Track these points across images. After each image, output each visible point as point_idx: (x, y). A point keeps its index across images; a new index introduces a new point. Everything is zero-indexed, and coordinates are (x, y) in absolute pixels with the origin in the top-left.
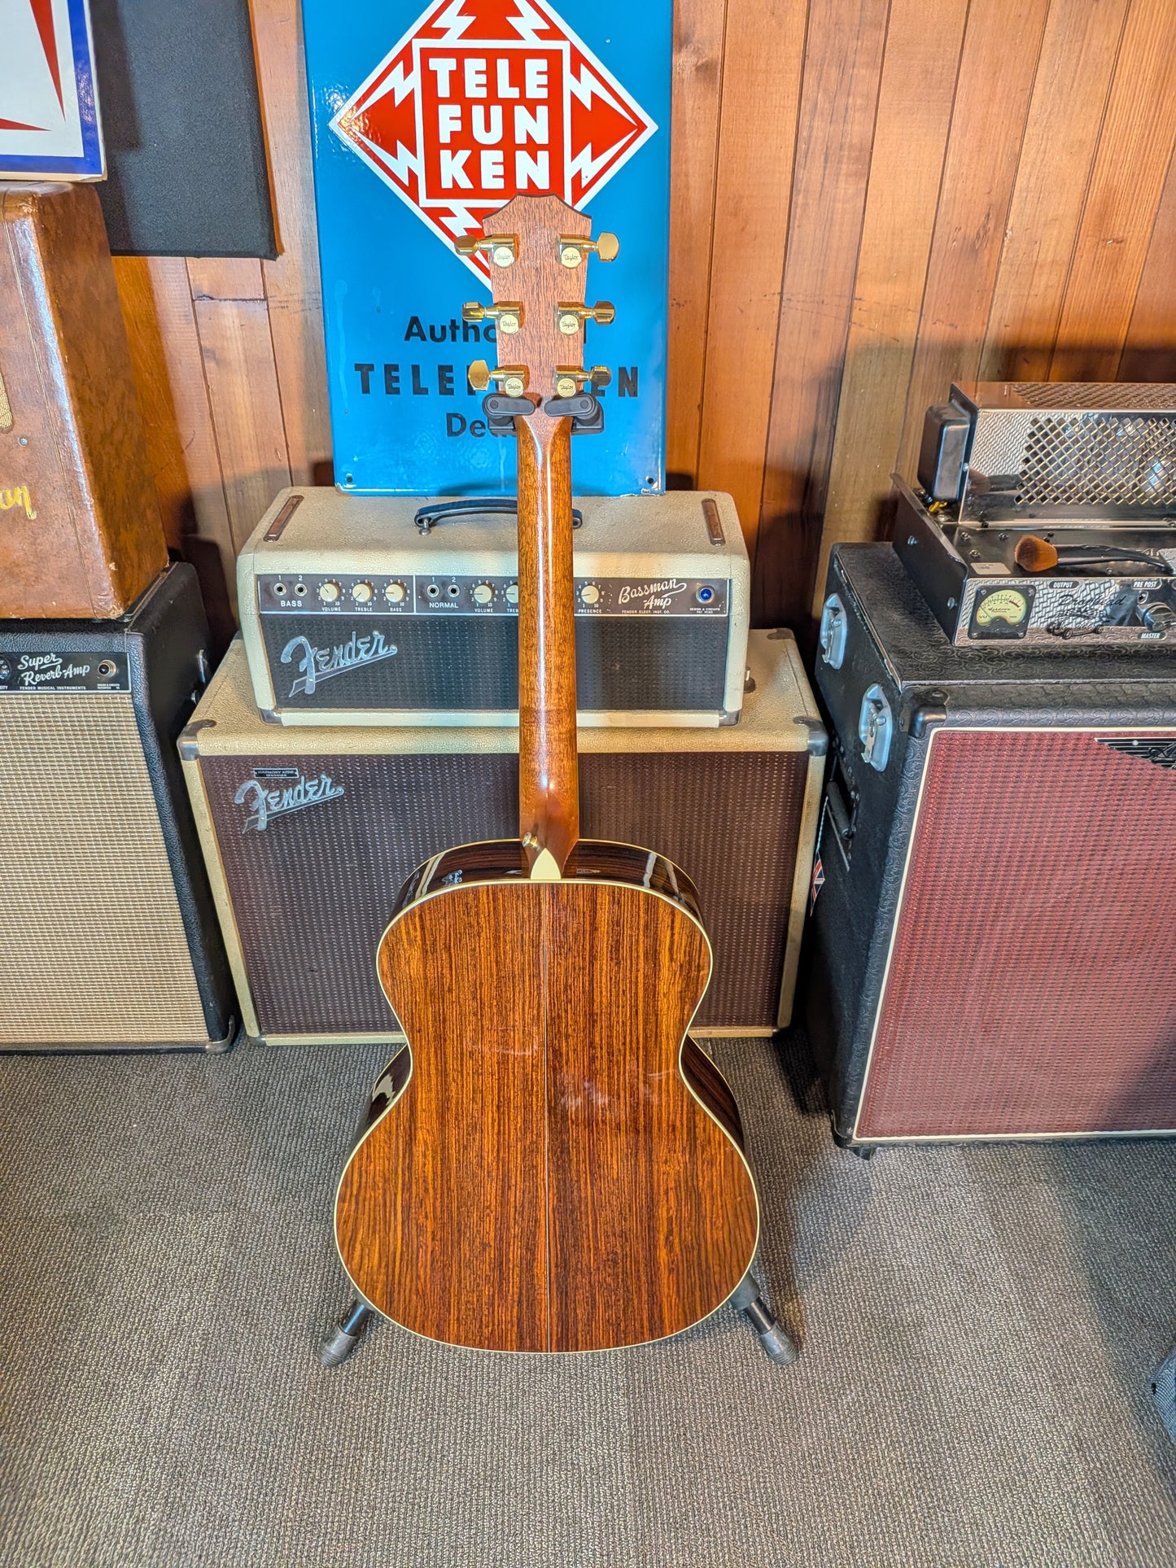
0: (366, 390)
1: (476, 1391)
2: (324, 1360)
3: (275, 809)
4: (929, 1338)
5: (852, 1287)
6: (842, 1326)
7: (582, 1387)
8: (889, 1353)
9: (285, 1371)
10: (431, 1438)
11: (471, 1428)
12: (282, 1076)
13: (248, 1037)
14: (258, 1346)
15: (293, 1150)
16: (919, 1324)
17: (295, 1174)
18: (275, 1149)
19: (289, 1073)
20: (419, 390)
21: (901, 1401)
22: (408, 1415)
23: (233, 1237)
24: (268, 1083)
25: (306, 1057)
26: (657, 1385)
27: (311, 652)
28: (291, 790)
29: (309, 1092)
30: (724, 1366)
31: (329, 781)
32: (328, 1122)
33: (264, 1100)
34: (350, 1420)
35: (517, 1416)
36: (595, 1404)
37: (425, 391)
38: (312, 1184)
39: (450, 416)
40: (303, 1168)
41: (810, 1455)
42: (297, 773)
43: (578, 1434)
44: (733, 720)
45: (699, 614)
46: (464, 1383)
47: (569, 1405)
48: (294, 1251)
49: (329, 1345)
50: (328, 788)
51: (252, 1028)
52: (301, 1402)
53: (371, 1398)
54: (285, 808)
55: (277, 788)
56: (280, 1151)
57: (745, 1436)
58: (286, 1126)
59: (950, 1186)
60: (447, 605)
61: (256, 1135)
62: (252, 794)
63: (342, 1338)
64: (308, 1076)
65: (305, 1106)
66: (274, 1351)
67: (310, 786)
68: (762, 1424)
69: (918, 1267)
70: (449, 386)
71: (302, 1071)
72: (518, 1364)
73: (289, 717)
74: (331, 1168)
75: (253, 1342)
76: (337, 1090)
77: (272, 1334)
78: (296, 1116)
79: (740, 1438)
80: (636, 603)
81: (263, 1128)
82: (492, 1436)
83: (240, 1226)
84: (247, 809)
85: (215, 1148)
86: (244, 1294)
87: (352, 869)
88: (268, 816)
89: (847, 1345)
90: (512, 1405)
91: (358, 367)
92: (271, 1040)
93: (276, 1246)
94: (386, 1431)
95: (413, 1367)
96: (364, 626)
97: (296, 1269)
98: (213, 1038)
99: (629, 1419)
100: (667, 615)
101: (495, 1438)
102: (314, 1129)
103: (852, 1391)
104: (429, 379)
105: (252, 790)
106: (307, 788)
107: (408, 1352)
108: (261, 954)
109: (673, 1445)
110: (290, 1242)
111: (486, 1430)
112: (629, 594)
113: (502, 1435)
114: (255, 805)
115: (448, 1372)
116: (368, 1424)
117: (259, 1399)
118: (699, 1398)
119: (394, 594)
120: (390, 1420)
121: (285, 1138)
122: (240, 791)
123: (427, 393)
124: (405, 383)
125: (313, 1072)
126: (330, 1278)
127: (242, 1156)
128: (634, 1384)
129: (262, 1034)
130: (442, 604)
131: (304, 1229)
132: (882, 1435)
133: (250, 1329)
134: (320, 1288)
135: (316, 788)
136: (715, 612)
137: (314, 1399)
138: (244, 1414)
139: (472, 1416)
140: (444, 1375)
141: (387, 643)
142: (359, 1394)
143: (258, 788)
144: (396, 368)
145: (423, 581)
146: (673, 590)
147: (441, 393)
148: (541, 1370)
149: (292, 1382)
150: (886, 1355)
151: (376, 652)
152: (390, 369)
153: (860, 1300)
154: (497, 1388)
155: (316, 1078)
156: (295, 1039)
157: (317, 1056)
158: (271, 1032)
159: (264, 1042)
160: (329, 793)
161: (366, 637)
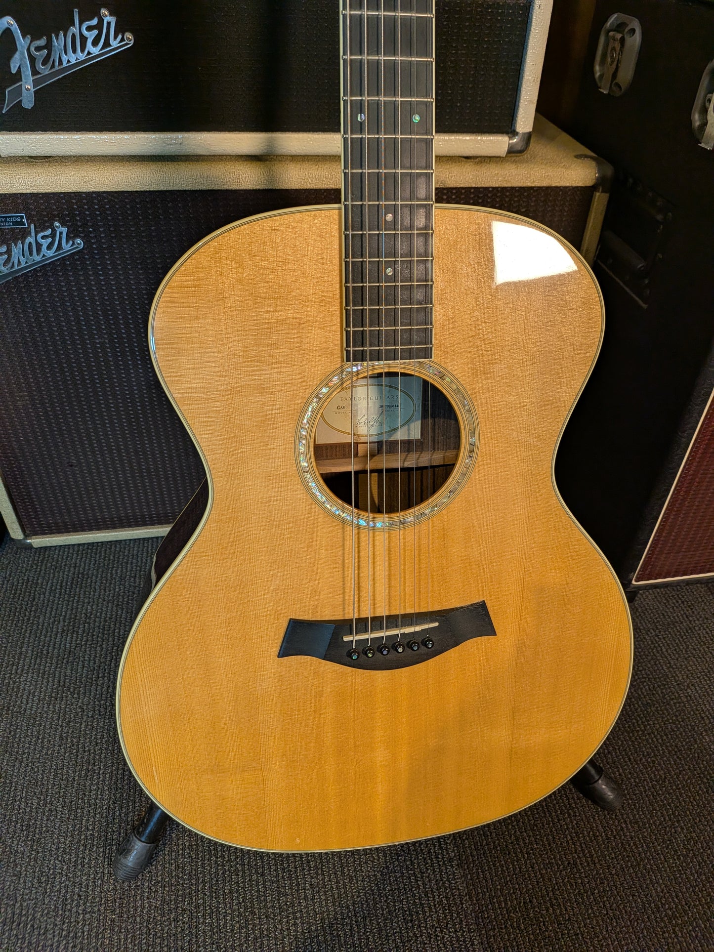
1: (298, 885)
2: (121, 874)
3: (5, 270)
5: (651, 722)
6: (653, 762)
7: (412, 863)
11: (300, 929)
12: (52, 575)
13: (13, 540)
14: (42, 864)
15: (68, 646)
17: (72, 670)
18: (49, 646)
19: (59, 572)
22: (225, 924)
23: (7, 743)
24: (37, 583)
25: (75, 555)
28: (20, 244)
29: (81, 588)
31: (65, 230)
32: (103, 615)
33: (34, 600)
34: (158, 941)
35: (348, 907)
36: (430, 881)
38: (92, 679)
40: (81, 663)
42: (24, 220)
43: (419, 919)
44: (522, 145)
46: (283, 877)
47: (402, 886)
48: (77, 752)
49: (126, 857)
50: (64, 240)
51: (15, 531)
52: (98, 927)
53: (180, 910)
54: (16, 268)
55: (4, 243)
56: (54, 648)
58: (59, 622)
61: (27, 635)
63: (139, 847)
64: (79, 573)
65: (78, 602)
66: (61, 869)
67: (43, 238)
69: (704, 695)
71: (72, 569)
74: (111, 661)
75: (35, 860)
76: (110, 584)
77: (57, 849)
78: (69, 612)
81: (35, 627)
82: (324, 936)
83: (15, 730)
86: (23, 806)
90: (340, 895)
92: (37, 542)
93: (57, 748)
95: (223, 865)
97: (81, 770)
99: (469, 893)
102: (89, 623)
103: (682, 829)
106: (40, 240)
108: (13, 450)
110: (72, 741)
111: (316, 930)
113: (335, 933)
116: (180, 943)
117: (46, 931)
121: (59, 635)
125: (84, 569)
126: (119, 777)
127: (14, 657)
129: (26, 536)
131: (86, 726)
133: (32, 846)
134: (110, 789)
135: (50, 240)
137: (113, 921)
139: (298, 915)
140: (260, 871)
141: (120, 29)
142: (166, 906)
149: (85, 904)
150: (702, 786)
153: (662, 734)
155: (87, 574)
156: (62, 538)
157: (87, 553)
158: (35, 533)
159: (30, 544)
160: (67, 247)
161: (91, 19)
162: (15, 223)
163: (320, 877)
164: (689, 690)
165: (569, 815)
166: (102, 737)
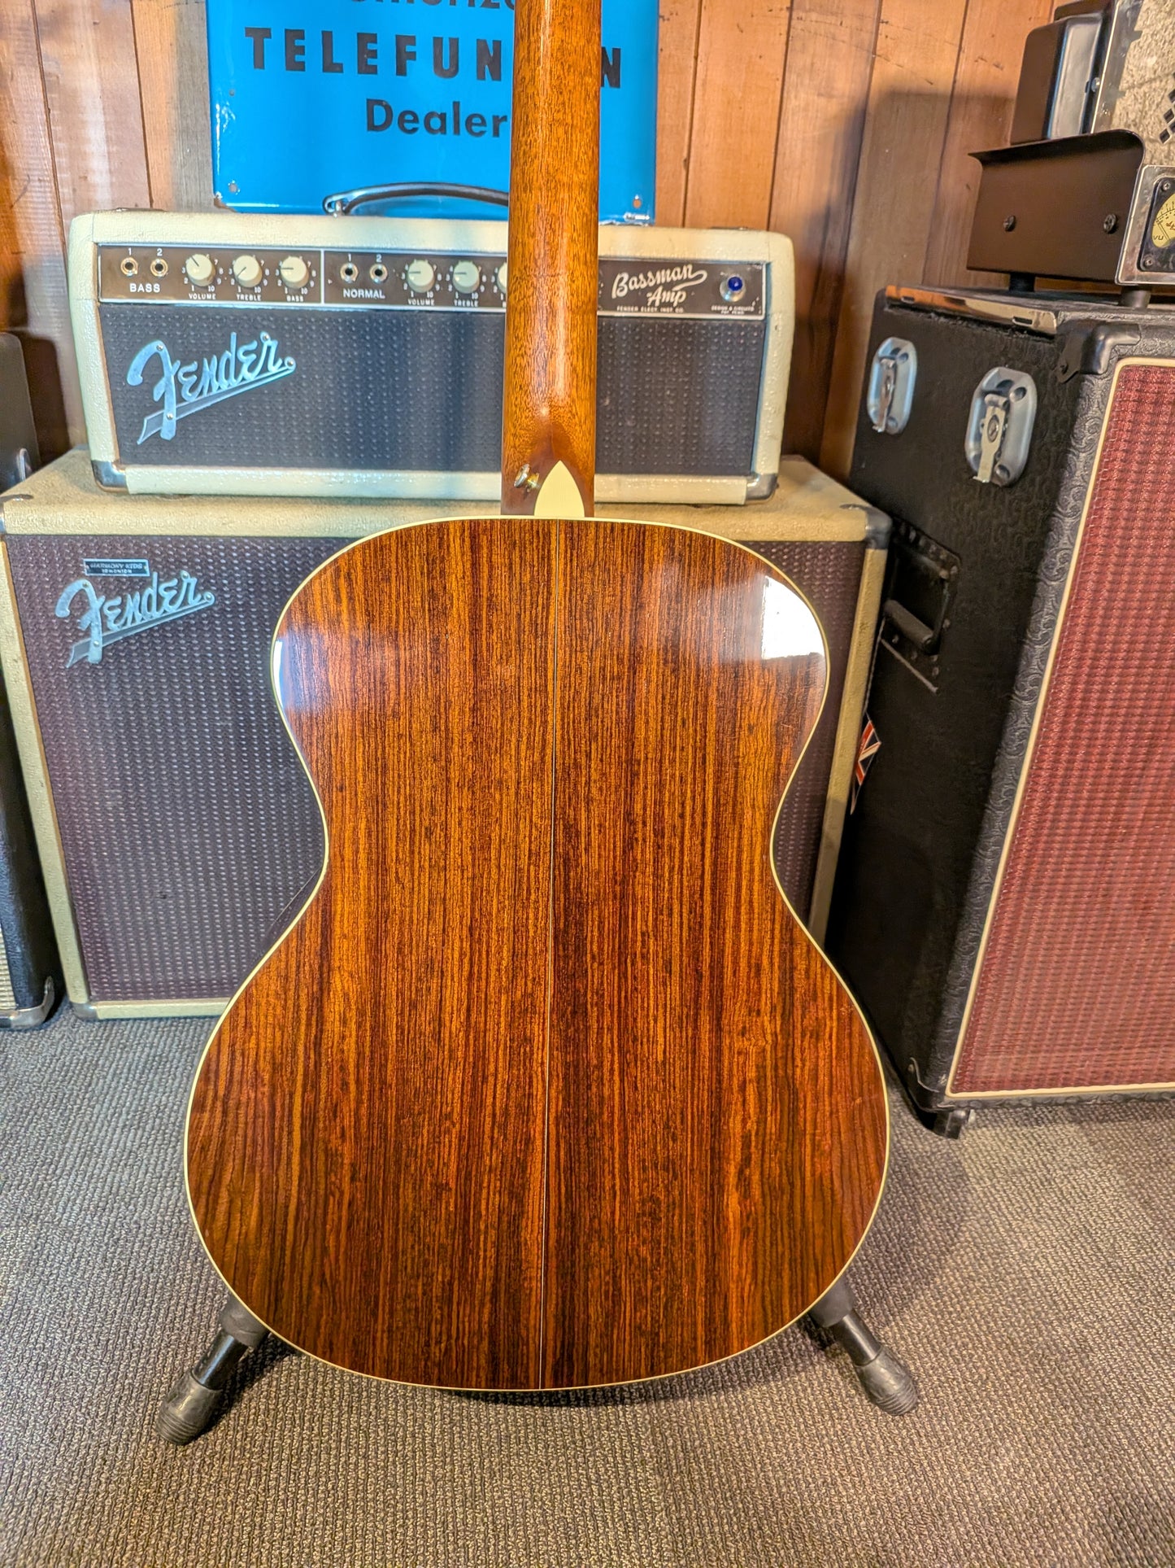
0: (259, 62)
1: (414, 1475)
2: (167, 1430)
3: (114, 627)
4: (1103, 1368)
5: (972, 1302)
6: (971, 1356)
7: (586, 1460)
8: (1049, 1391)
9: (101, 1453)
10: (343, 1553)
11: (410, 1533)
12: (118, 1055)
13: (72, 1005)
14: (58, 1416)
15: (129, 1144)
16: (1083, 1350)
17: (130, 1175)
18: (102, 1144)
19: (128, 1052)
20: (330, 66)
22: (304, 1515)
23: (30, 1259)
24: (97, 1065)
25: (153, 1033)
26: (705, 1453)
27: (170, 368)
28: (137, 596)
29: (156, 1074)
30: (805, 1422)
31: (193, 581)
33: (90, 1085)
34: (207, 1528)
35: (484, 1510)
36: (609, 1486)
37: (338, 68)
38: (156, 1188)
39: (371, 103)
40: (143, 1166)
42: (147, 568)
43: (587, 1536)
44: (765, 490)
45: (724, 315)
46: (394, 1462)
47: (566, 1489)
48: (125, 1278)
49: (175, 1405)
50: (191, 594)
51: (77, 992)
52: (125, 1503)
53: (241, 1492)
54: (129, 625)
55: (118, 594)
56: (109, 1146)
57: (856, 1525)
58: (120, 1114)
59: (1075, 1168)
60: (369, 294)
61: (75, 1127)
62: (80, 603)
63: (194, 1391)
64: (156, 1055)
65: (149, 1090)
66: (84, 1423)
67: (167, 589)
69: (1061, 1271)
70: (371, 62)
71: (147, 1050)
72: (479, 1431)
73: (138, 477)
75: (50, 1410)
77: (82, 1398)
78: (136, 1102)
80: (637, 298)
81: (87, 1119)
82: (445, 1545)
83: (43, 1245)
84: (72, 630)
85: (13, 1145)
86: (41, 1340)
87: (225, 729)
88: (105, 639)
89: (984, 1383)
90: (474, 1495)
91: (250, 32)
92: (105, 1009)
93: (96, 1271)
94: (267, 1545)
95: (311, 1440)
96: (249, 326)
97: (126, 1302)
98: (20, 1004)
99: (667, 1508)
100: (680, 314)
101: (450, 1548)
102: (162, 1119)
103: (1008, 1450)
104: (345, 52)
105: (81, 594)
106: (162, 593)
107: (302, 1418)
108: (92, 868)
110: (119, 1263)
111: (435, 1536)
112: (627, 283)
113: (460, 1543)
114: (85, 621)
115: (367, 1447)
116: (236, 1534)
117: (54, 1499)
118: (774, 1471)
119: (294, 271)
120: (273, 1528)
121: (118, 1131)
122: (64, 595)
123: (341, 71)
124: (313, 55)
126: (179, 1314)
127: (53, 1154)
128: (667, 1452)
129: (91, 1000)
130: (361, 293)
131: (141, 1247)
133: (47, 1391)
134: (163, 1330)
135: (174, 592)
136: (747, 313)
137: (146, 1496)
138: (26, 1525)
139: (410, 1513)
140: (362, 1451)
141: (281, 354)
142: (223, 1486)
143: (90, 591)
144: (300, 34)
145: (336, 257)
146: (688, 280)
147: (360, 72)
148: (518, 1438)
149: (110, 1470)
150: (1045, 1395)
151: (265, 369)
152: (293, 36)
153: (989, 1318)
154: (448, 1468)
155: (167, 1057)
156: (138, 1006)
157: (169, 1031)
158: (103, 997)
159: (94, 1013)
160: (194, 603)
161: (250, 342)
162: (135, 571)
164: (1036, 1263)
165: (831, 1416)
166: (161, 1263)
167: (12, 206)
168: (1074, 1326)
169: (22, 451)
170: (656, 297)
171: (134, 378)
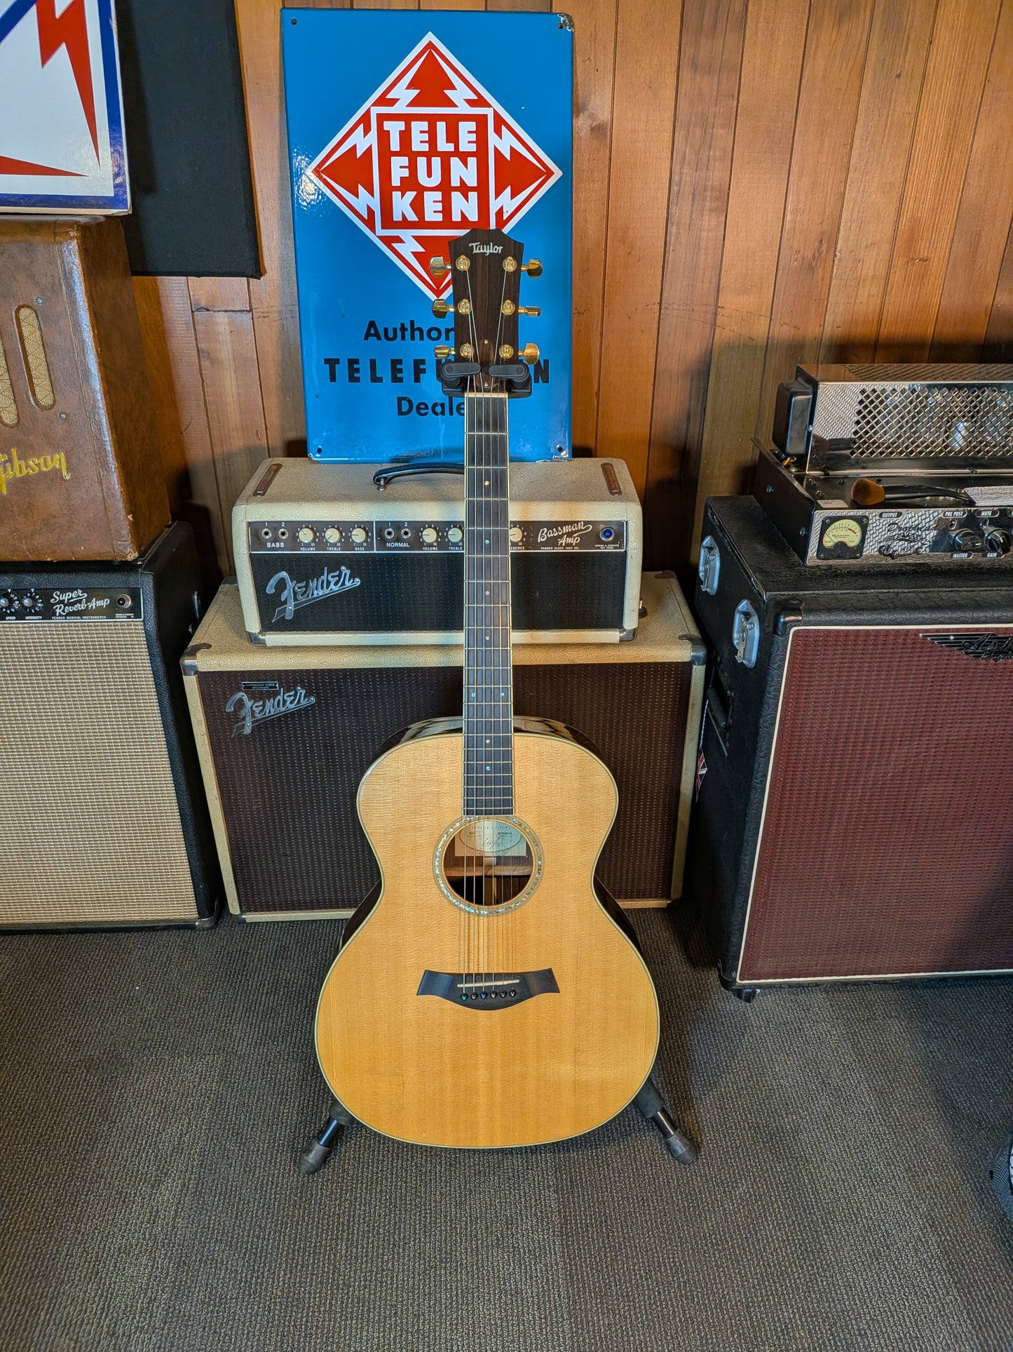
0: (333, 379)
1: (431, 1192)
2: (303, 1169)
3: (258, 716)
4: (805, 1142)
5: (740, 1103)
6: (733, 1133)
7: (519, 1186)
8: (773, 1154)
9: (270, 1179)
10: (395, 1230)
12: (259, 947)
13: (231, 915)
14: (247, 1160)
15: (271, 1004)
16: (797, 1131)
17: (273, 1023)
18: (256, 1004)
19: (265, 945)
20: (375, 379)
21: (784, 1192)
22: (375, 1211)
23: (223, 1074)
24: (248, 953)
25: (279, 931)
26: (582, 1183)
27: (290, 584)
28: (272, 700)
30: (636, 1167)
31: (304, 692)
32: (300, 982)
33: (245, 966)
34: (326, 1217)
35: (466, 1210)
36: (531, 1199)
37: (380, 380)
38: (288, 1031)
39: (400, 400)
40: (280, 1019)
41: (710, 1235)
42: (278, 686)
43: (517, 1223)
44: (631, 636)
45: (602, 549)
46: (420, 1185)
47: (508, 1200)
49: (307, 1155)
50: (302, 698)
51: (234, 907)
52: (285, 1204)
53: (343, 1199)
54: (267, 715)
55: (261, 699)
56: (260, 1005)
57: (656, 1222)
58: (264, 986)
59: (818, 1022)
60: (401, 545)
61: (239, 993)
62: (240, 704)
63: (318, 1149)
64: (281, 947)
65: (279, 970)
66: (260, 1164)
67: (288, 696)
68: (669, 1212)
69: (794, 1085)
70: (399, 375)
71: (276, 942)
72: (465, 1169)
73: (272, 639)
74: (303, 1018)
75: (242, 1157)
76: (306, 957)
77: (258, 1151)
78: (272, 978)
79: (652, 1224)
80: (552, 542)
81: (245, 988)
83: (229, 1066)
84: (236, 717)
85: (206, 1004)
86: (234, 1119)
87: (321, 766)
88: (253, 722)
89: (737, 1148)
90: (461, 1202)
91: (327, 361)
92: (251, 917)
93: (259, 1081)
94: (357, 1225)
95: (377, 1173)
96: (334, 563)
97: (277, 1099)
98: (201, 915)
99: (559, 1211)
100: (577, 550)
101: (448, 1228)
102: (288, 988)
103: (743, 1184)
104: (384, 371)
105: (241, 700)
106: (286, 698)
107: (373, 1162)
108: (244, 841)
109: (597, 1230)
110: (271, 1077)
111: (441, 1222)
112: (546, 534)
113: (453, 1226)
114: (243, 713)
115: (406, 1177)
116: (341, 1220)
117: (249, 1202)
118: (617, 1193)
119: (358, 536)
120: (359, 1216)
121: (264, 995)
122: (231, 701)
123: (382, 382)
124: (364, 373)
125: (286, 943)
126: (305, 1105)
127: (229, 1010)
128: (562, 1182)
129: (242, 912)
130: (396, 544)
131: (282, 1067)
132: (769, 1219)
133: (240, 1147)
134: (298, 1114)
135: (293, 698)
136: (615, 548)
137: (295, 1201)
138: (237, 1214)
139: (428, 1211)
140: (404, 1179)
141: (352, 577)
142: (333, 1196)
143: (245, 698)
144: (357, 361)
145: (382, 526)
146: (581, 530)
147: (393, 381)
148: (485, 1174)
149: (276, 1188)
150: (770, 1156)
151: (343, 584)
152: (352, 362)
153: (747, 1112)
155: (288, 947)
156: (270, 915)
157: (288, 929)
158: (249, 910)
159: (245, 919)
160: (304, 702)
161: (335, 571)
162: (270, 687)
163: (448, 1188)
164: (782, 1080)
165: (651, 1164)
166: (294, 1076)
167: (182, 433)
168: (794, 1118)
169: (196, 593)
170: (563, 541)
171: (270, 590)
